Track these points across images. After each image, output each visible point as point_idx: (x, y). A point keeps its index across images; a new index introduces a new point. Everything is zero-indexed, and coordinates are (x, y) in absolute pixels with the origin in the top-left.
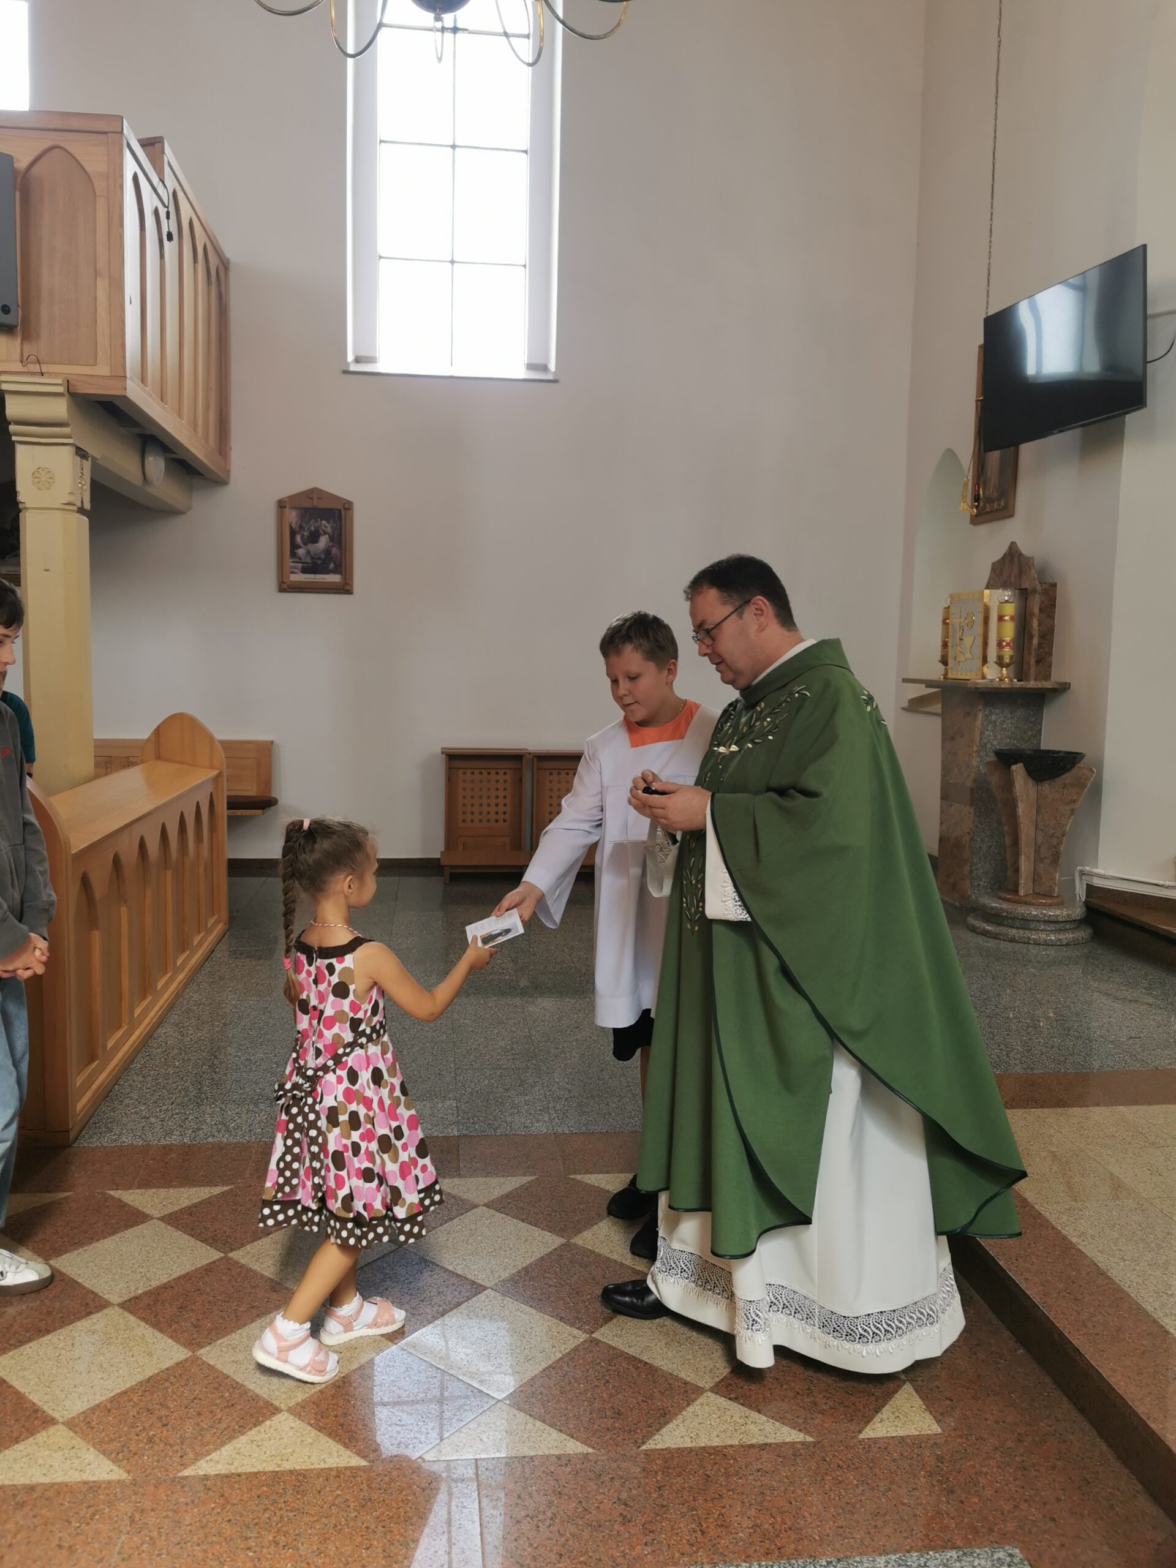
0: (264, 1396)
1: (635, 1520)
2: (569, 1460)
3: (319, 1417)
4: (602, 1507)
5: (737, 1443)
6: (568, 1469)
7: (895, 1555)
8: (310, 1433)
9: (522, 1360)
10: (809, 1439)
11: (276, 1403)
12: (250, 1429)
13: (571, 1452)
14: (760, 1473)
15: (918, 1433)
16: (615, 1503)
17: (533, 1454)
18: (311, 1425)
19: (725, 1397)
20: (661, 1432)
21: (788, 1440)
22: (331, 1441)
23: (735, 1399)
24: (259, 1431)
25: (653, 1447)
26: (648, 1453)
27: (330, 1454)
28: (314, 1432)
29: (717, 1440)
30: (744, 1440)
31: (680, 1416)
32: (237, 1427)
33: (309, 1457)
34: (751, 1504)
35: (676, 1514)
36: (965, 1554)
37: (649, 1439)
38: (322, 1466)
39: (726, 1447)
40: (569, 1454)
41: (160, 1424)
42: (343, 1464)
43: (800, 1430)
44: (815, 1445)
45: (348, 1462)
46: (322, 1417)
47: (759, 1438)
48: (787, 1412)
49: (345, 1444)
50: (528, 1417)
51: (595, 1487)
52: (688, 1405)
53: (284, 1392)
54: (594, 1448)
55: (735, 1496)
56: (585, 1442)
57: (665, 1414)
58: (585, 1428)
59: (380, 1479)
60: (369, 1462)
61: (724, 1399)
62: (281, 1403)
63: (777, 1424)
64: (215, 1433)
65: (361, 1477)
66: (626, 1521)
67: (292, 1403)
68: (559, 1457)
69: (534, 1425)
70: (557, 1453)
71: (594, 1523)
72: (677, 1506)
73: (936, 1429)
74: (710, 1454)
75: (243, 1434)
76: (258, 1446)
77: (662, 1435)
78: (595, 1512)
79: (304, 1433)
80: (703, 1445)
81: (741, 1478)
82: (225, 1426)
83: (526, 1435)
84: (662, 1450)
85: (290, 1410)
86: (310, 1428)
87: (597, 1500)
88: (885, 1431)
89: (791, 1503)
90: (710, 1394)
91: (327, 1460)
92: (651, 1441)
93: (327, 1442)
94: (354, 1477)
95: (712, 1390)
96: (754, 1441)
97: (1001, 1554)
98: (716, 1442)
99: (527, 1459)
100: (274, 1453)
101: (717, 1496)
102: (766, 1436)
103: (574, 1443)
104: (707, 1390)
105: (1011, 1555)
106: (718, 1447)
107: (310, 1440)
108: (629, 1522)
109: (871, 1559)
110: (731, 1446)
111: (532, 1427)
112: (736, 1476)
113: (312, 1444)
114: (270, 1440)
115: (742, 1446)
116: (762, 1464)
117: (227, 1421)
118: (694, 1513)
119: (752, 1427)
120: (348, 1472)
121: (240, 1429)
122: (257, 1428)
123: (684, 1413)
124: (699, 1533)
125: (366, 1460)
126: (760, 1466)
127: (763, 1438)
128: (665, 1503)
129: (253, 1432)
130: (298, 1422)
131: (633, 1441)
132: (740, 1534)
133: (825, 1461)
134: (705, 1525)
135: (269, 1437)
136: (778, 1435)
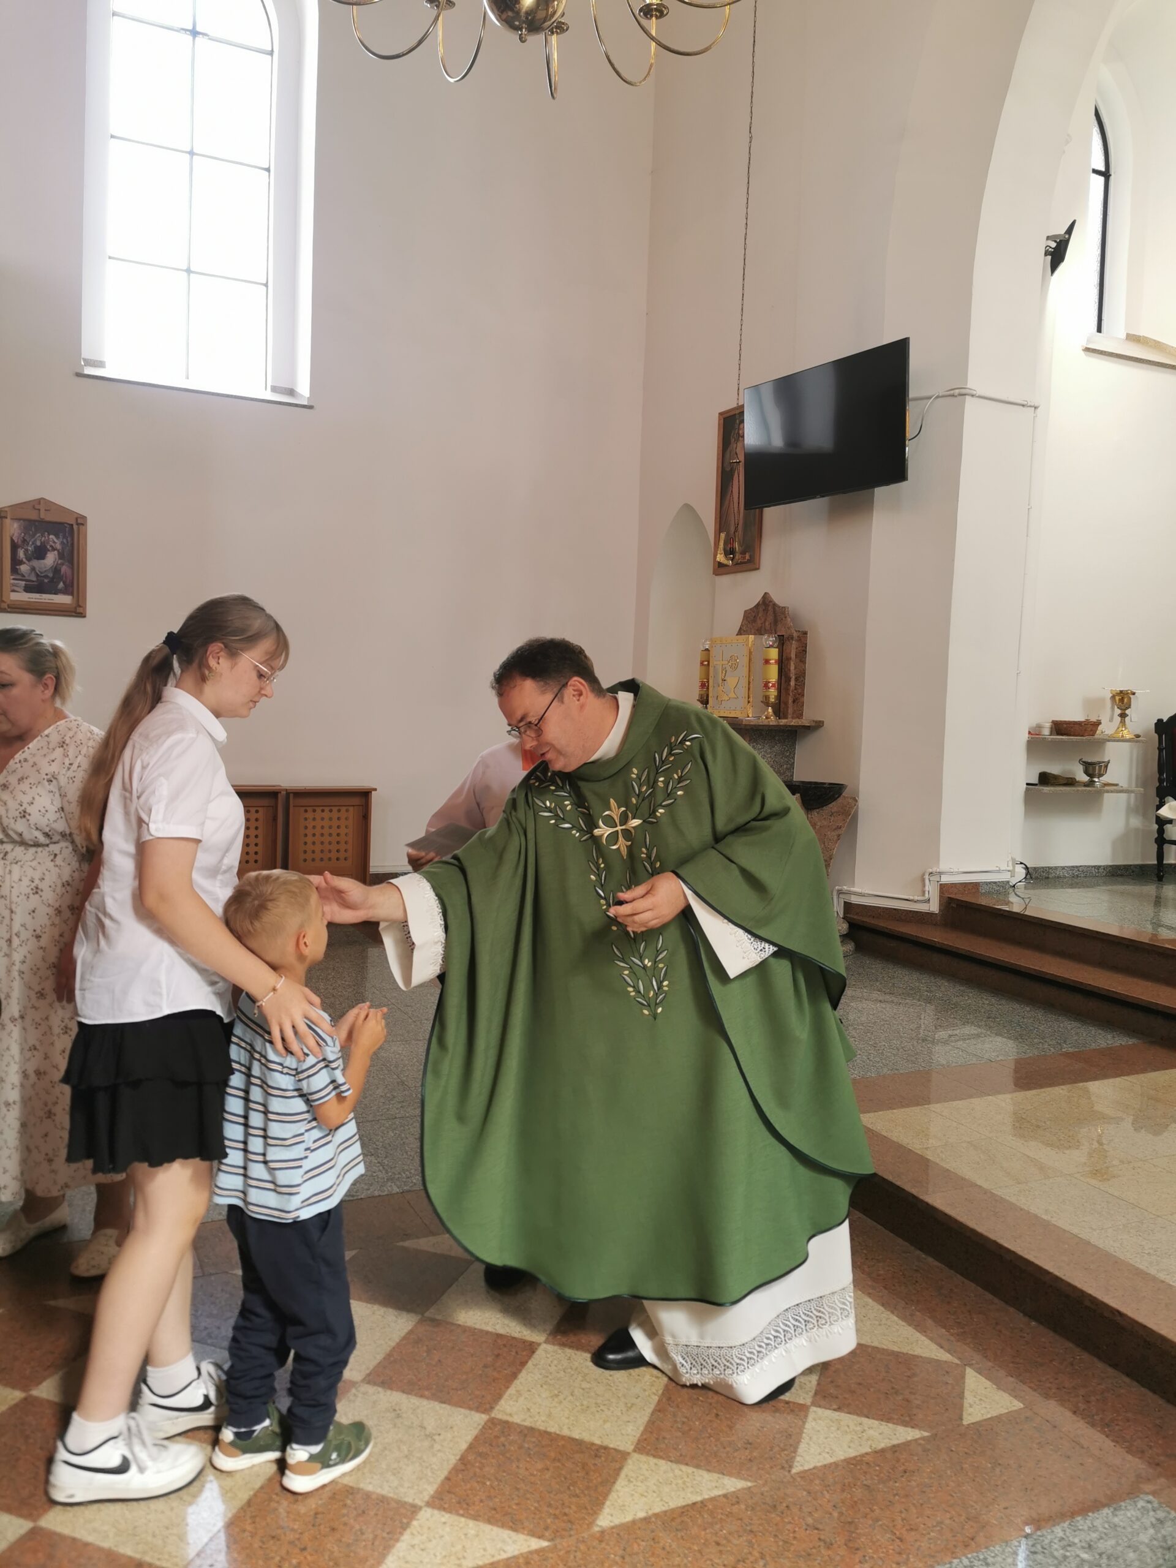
0: (391, 1495)
1: (836, 1542)
2: (737, 1497)
3: (465, 1506)
4: (797, 1535)
5: (870, 1450)
6: (743, 1507)
7: (1065, 1522)
8: (468, 1525)
9: (624, 1409)
10: (926, 1434)
11: (410, 1500)
12: (401, 1534)
13: (733, 1489)
14: (907, 1474)
15: (1007, 1411)
16: (806, 1529)
17: (699, 1499)
18: (462, 1515)
19: (830, 1409)
20: (798, 1453)
21: (909, 1438)
22: (495, 1529)
23: (839, 1409)
24: (412, 1534)
25: (801, 1469)
26: (802, 1475)
27: (504, 1541)
28: (471, 1523)
29: (850, 1450)
30: (874, 1446)
31: (804, 1435)
32: (385, 1535)
33: (485, 1550)
34: (922, 1505)
35: (866, 1528)
36: (1115, 1509)
37: (793, 1462)
38: (504, 1556)
39: (862, 1456)
40: (734, 1492)
41: (297, 1550)
42: (525, 1550)
43: (913, 1427)
44: (934, 1436)
45: (529, 1546)
46: (468, 1504)
47: (885, 1441)
48: (890, 1413)
49: (511, 1527)
50: (669, 1463)
51: (779, 1518)
52: (804, 1423)
53: (408, 1487)
54: (750, 1481)
55: (903, 1500)
56: (739, 1476)
57: (790, 1435)
58: (728, 1463)
59: (572, 1557)
60: (549, 1540)
61: (831, 1411)
62: (414, 1500)
63: (890, 1425)
64: (365, 1546)
65: (552, 1558)
66: (829, 1546)
67: (427, 1498)
68: (725, 1496)
69: (681, 1470)
70: (720, 1492)
71: (804, 1553)
72: (861, 1520)
73: (1018, 1405)
74: (855, 1465)
75: (397, 1540)
76: (423, 1550)
77: (802, 1456)
78: (795, 1542)
79: (461, 1525)
80: (843, 1458)
81: (896, 1482)
82: (371, 1536)
83: (680, 1482)
84: (810, 1470)
85: (429, 1504)
86: (463, 1519)
87: (789, 1530)
88: (980, 1414)
89: (952, 1496)
90: (813, 1409)
91: (505, 1549)
92: (796, 1464)
93: (492, 1530)
94: (544, 1560)
95: (814, 1404)
96: (882, 1445)
97: (1141, 1504)
98: (852, 1453)
99: (699, 1505)
100: (444, 1553)
101: (889, 1503)
102: (889, 1439)
103: (729, 1479)
104: (810, 1406)
105: (1149, 1502)
106: (856, 1457)
107: (473, 1532)
108: (832, 1544)
109: (1049, 1531)
110: (867, 1454)
111: (680, 1473)
112: (890, 1480)
113: (477, 1536)
114: (430, 1541)
115: (876, 1452)
116: (904, 1465)
117: (370, 1530)
118: (880, 1523)
119: (871, 1432)
120: (536, 1557)
121: (390, 1536)
122: (408, 1531)
123: (805, 1431)
124: (898, 1540)
125: (544, 1540)
126: (903, 1468)
127: (888, 1440)
128: (850, 1520)
129: (406, 1536)
130: (447, 1516)
131: (779, 1467)
132: (932, 1534)
133: (952, 1451)
134: (898, 1533)
135: (427, 1538)
136: (898, 1435)
